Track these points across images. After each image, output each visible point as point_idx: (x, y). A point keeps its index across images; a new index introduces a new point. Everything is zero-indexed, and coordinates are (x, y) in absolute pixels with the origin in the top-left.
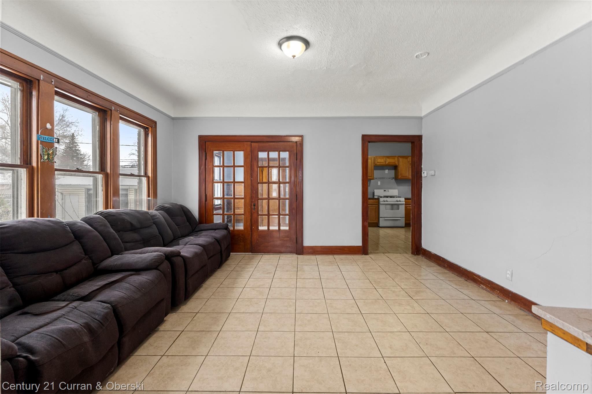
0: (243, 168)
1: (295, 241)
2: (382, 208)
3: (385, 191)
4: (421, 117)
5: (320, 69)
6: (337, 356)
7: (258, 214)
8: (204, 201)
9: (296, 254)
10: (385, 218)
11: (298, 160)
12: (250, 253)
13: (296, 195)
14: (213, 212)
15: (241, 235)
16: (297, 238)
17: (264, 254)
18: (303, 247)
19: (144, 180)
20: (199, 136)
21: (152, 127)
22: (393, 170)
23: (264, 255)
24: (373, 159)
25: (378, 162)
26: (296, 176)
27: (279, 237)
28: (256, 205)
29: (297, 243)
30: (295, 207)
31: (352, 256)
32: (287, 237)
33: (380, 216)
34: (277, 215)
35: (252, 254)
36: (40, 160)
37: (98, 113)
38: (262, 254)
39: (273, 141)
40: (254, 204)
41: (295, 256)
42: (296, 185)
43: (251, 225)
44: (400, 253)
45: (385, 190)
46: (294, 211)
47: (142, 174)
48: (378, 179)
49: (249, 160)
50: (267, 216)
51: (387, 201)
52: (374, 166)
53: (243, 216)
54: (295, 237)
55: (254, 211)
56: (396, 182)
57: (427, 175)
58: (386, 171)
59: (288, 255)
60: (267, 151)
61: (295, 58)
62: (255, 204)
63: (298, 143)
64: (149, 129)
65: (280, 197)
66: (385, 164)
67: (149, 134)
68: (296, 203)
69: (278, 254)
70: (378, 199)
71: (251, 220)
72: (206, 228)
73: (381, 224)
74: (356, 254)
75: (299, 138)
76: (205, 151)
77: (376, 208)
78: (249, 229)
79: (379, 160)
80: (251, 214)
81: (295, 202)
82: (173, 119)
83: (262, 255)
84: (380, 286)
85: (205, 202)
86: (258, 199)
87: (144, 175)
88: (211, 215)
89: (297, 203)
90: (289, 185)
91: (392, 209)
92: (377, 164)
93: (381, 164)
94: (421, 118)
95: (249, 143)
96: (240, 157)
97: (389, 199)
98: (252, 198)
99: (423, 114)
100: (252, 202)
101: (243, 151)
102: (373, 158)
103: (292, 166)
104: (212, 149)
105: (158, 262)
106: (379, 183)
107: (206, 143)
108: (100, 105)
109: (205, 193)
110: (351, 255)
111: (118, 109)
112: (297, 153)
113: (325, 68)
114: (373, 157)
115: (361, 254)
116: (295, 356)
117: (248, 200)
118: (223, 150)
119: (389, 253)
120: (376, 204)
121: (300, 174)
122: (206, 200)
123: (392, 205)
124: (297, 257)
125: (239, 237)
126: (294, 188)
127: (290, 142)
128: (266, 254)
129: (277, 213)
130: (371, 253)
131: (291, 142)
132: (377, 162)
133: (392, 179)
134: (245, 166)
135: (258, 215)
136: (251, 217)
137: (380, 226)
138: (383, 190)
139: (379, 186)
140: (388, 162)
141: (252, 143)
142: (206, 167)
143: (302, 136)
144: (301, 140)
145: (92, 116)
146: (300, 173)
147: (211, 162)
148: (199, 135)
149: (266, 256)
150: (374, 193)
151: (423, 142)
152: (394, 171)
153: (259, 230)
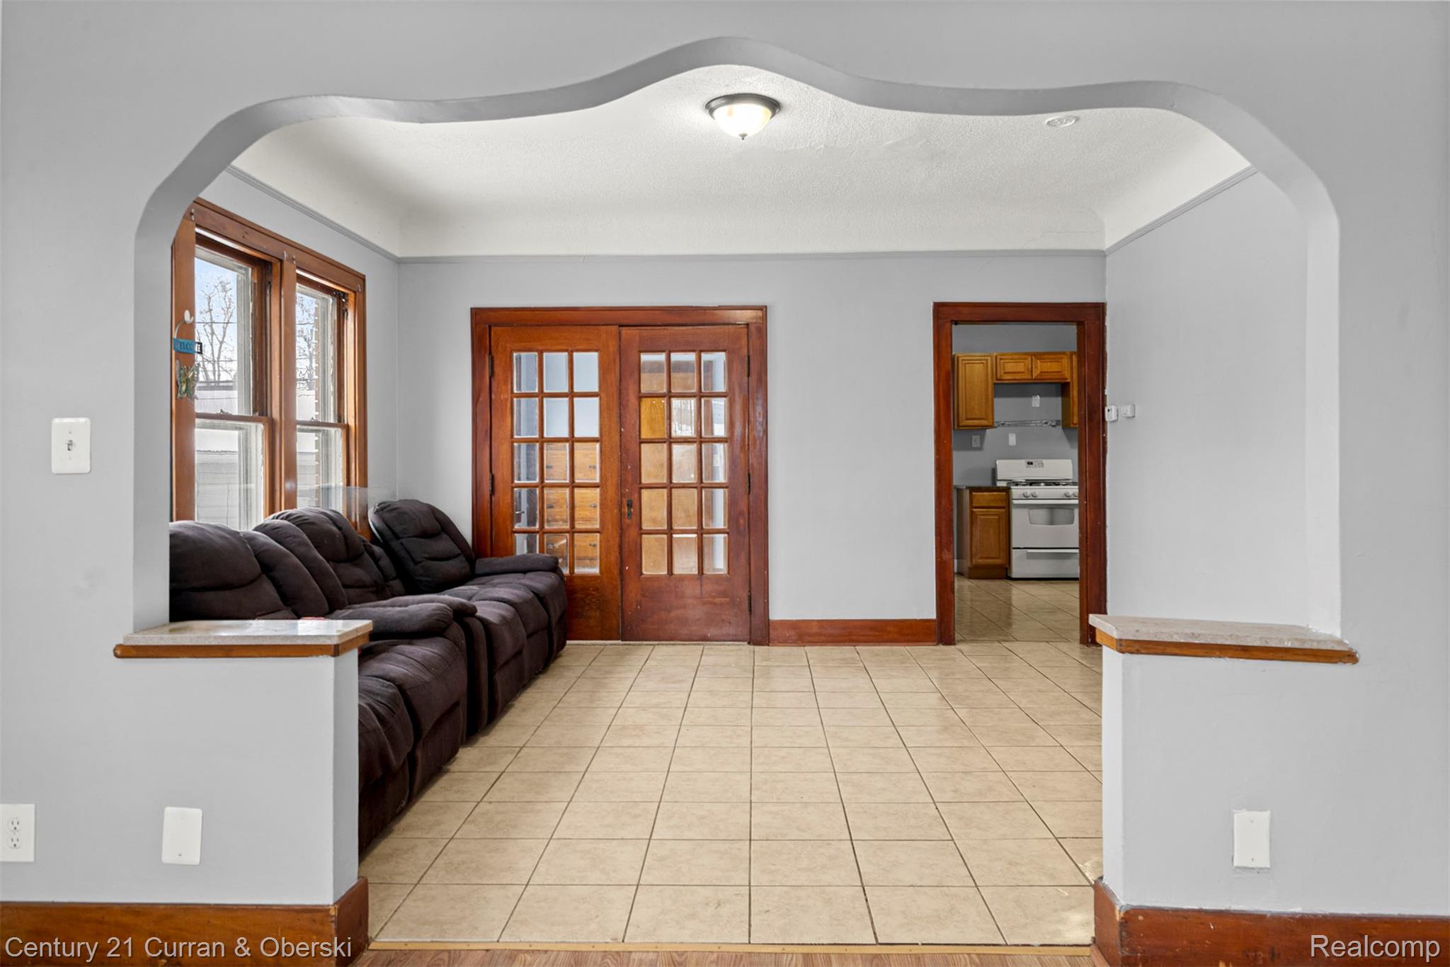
0: (596, 400)
1: (746, 605)
2: (1018, 517)
3: (1032, 463)
4: (1103, 251)
5: (811, 148)
6: (849, 838)
7: (641, 528)
8: (489, 493)
9: (749, 643)
10: (1029, 551)
11: (754, 377)
12: (620, 642)
13: (749, 475)
14: (513, 527)
15: (591, 589)
16: (750, 597)
17: (658, 645)
18: (767, 623)
19: (337, 435)
20: (472, 309)
21: (355, 292)
22: (1057, 396)
23: (656, 647)
24: (992, 365)
25: (1006, 373)
26: (747, 421)
27: (701, 593)
28: (636, 503)
29: (750, 611)
30: (745, 510)
31: (908, 648)
32: (723, 594)
33: (1014, 544)
34: (695, 533)
35: (624, 642)
36: (176, 396)
37: (252, 268)
38: (652, 645)
39: (681, 322)
40: (628, 501)
41: (745, 648)
42: (748, 445)
43: (622, 564)
44: (1047, 642)
45: (1030, 461)
46: (742, 521)
47: (332, 420)
48: (1009, 425)
49: (613, 375)
50: (665, 536)
51: (1035, 497)
52: (995, 384)
53: (598, 534)
54: (745, 595)
55: (628, 521)
56: (1065, 434)
57: (1118, 415)
58: (1034, 398)
59: (727, 647)
60: (664, 351)
61: (745, 138)
62: (631, 501)
63: (752, 328)
64: (349, 298)
65: (702, 482)
66: (1029, 377)
67: (346, 310)
68: (748, 498)
69: (699, 644)
70: (1007, 490)
71: (621, 547)
72: (498, 568)
73: (1016, 571)
74: (918, 641)
75: (755, 314)
76: (490, 353)
77: (999, 520)
78: (616, 572)
79: (1010, 367)
80: (621, 529)
81: (746, 496)
82: (400, 262)
83: (652, 647)
84: (966, 705)
85: (491, 496)
86: (641, 488)
87: (337, 422)
88: (507, 532)
89: (751, 498)
90: (729, 447)
91: (1052, 522)
92: (1003, 378)
93: (1017, 377)
94: (1101, 255)
95: (615, 328)
96: (588, 367)
97: (1040, 490)
98: (622, 484)
99: (1108, 244)
100: (622, 495)
101: (596, 351)
102: (992, 360)
103: (737, 392)
104: (508, 345)
105: (443, 621)
106: (1012, 440)
107: (493, 328)
108: (263, 253)
109: (491, 471)
110: (904, 646)
111: (294, 257)
112: (749, 357)
113: (823, 146)
114: (991, 357)
115: (934, 641)
116: (752, 838)
117: (612, 492)
118: (540, 348)
119: (1018, 641)
120: (1002, 505)
121: (757, 415)
122: (493, 492)
123: (1052, 508)
124: (752, 650)
125: (586, 597)
126: (742, 456)
127: (730, 326)
128: (663, 644)
129: (695, 528)
130: (963, 641)
131: (734, 326)
132: (1002, 371)
133: (1053, 426)
134: (603, 395)
135: (641, 532)
136: (621, 537)
137: (1014, 576)
138: (1024, 462)
139: (1011, 447)
140: (1039, 372)
141: (623, 328)
142: (493, 397)
143: (763, 309)
144: (760, 318)
145: (238, 276)
146: (760, 413)
147: (506, 384)
148: (472, 307)
149: (664, 648)
150: (994, 471)
151: (1107, 323)
152: (1059, 400)
153: (643, 576)
